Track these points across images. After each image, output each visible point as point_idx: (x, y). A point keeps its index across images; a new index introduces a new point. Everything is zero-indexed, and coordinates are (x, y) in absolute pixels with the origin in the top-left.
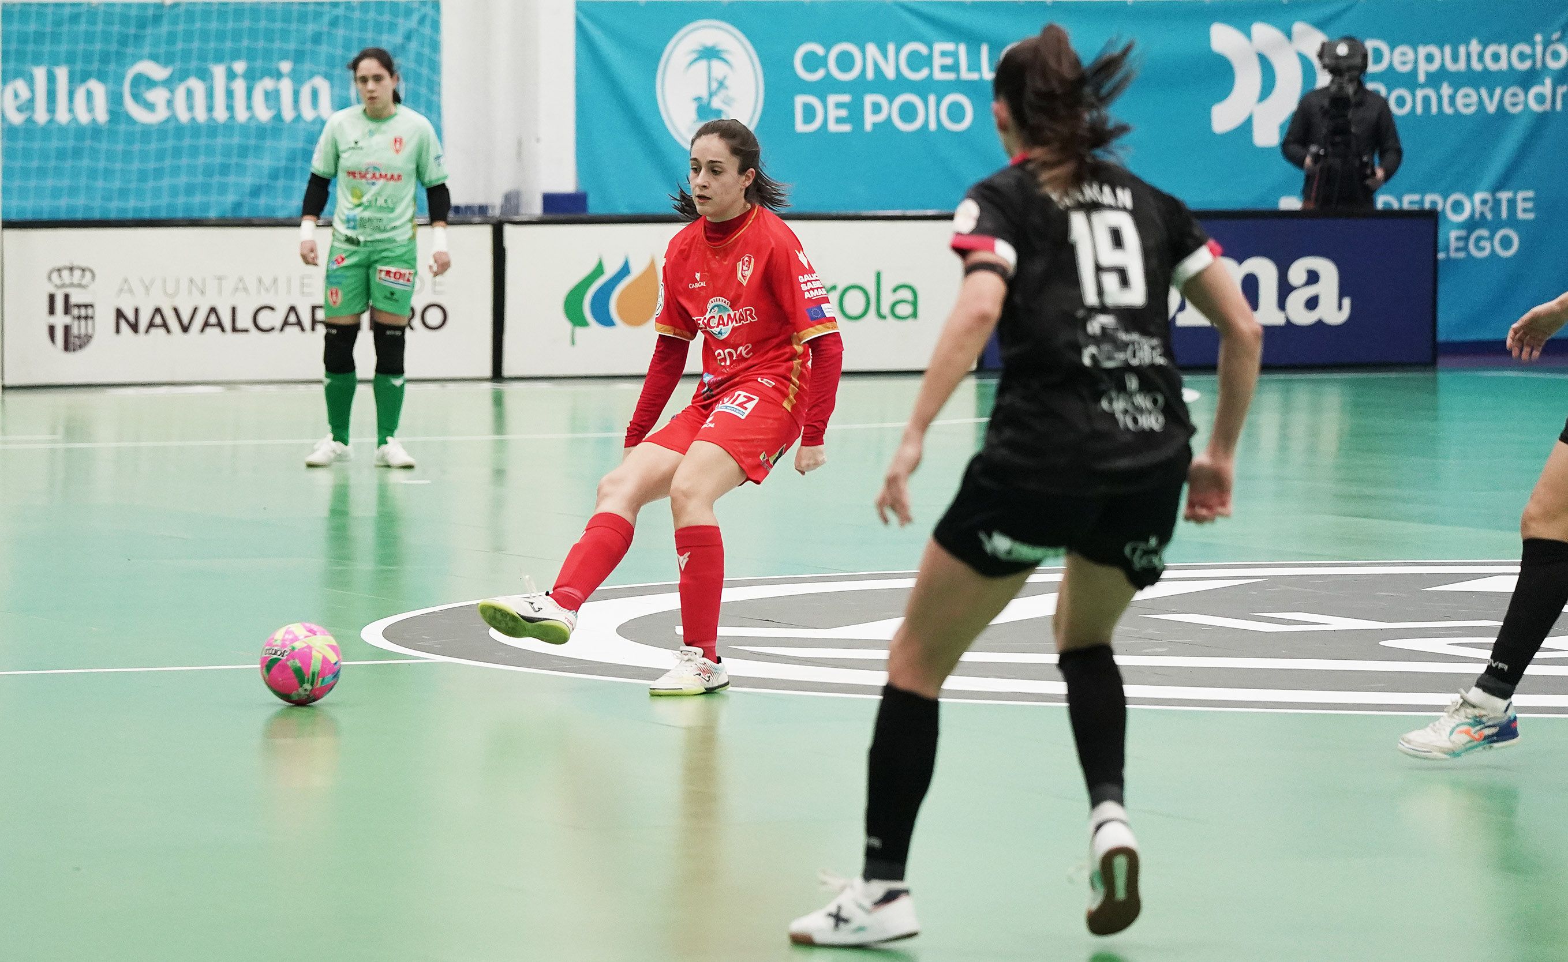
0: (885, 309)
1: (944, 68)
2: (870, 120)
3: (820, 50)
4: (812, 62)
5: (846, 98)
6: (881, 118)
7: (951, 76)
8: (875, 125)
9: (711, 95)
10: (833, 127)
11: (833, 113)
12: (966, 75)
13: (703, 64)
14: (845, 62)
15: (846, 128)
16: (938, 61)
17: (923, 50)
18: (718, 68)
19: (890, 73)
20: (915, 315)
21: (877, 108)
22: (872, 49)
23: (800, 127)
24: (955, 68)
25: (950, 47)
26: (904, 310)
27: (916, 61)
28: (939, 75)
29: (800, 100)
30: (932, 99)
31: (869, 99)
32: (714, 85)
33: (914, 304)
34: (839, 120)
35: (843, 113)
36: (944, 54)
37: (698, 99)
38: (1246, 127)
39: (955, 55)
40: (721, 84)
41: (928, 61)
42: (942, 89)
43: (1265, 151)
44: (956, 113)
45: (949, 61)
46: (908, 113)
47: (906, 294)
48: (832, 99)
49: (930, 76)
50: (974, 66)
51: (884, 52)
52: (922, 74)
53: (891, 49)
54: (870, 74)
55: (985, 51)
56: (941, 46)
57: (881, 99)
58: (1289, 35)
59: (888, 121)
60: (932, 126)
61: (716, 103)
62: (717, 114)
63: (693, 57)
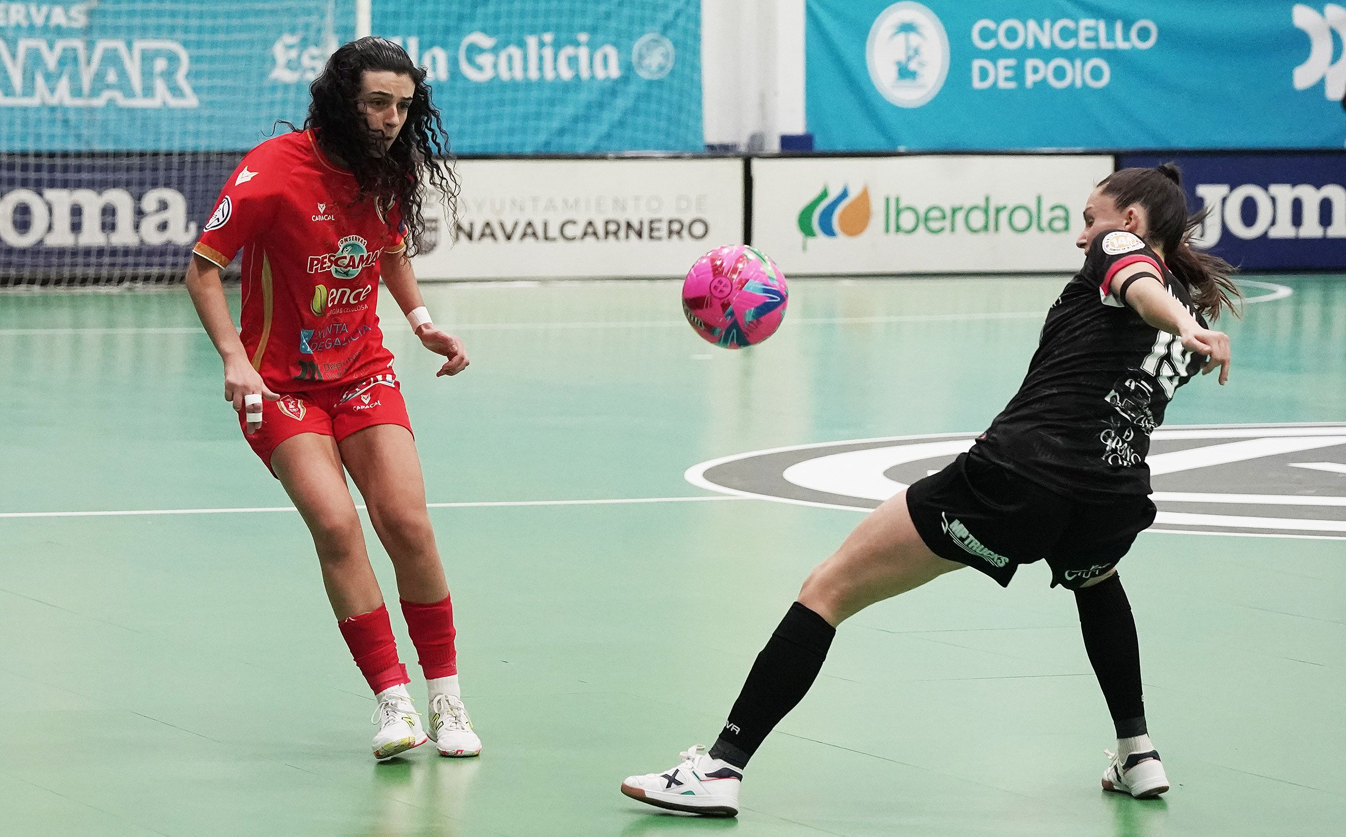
0: (1044, 224)
1: (1088, 39)
2: (1030, 79)
3: (990, 24)
4: (986, 35)
5: (1012, 62)
6: (1039, 77)
7: (1092, 45)
8: (1035, 84)
9: (909, 59)
10: (1002, 84)
11: (1003, 74)
12: (1105, 44)
13: (902, 37)
14: (1012, 34)
15: (1012, 85)
16: (1083, 34)
17: (1070, 24)
18: (914, 39)
19: (1046, 43)
20: (1066, 228)
21: (1036, 70)
22: (1032, 25)
23: (977, 84)
24: (1095, 39)
25: (1091, 22)
26: (1059, 224)
27: (1066, 34)
28: (1084, 45)
29: (977, 64)
30: (1078, 63)
31: (1030, 63)
32: (911, 53)
33: (1067, 219)
34: (1007, 79)
35: (1010, 73)
36: (1087, 28)
37: (898, 63)
38: (1320, 86)
39: (1095, 29)
40: (916, 52)
41: (1074, 34)
42: (1086, 55)
43: (1332, 103)
44: (1096, 73)
45: (1091, 34)
46: (1060, 73)
47: (1059, 213)
48: (1002, 63)
49: (1076, 47)
50: (1111, 37)
51: (1041, 27)
52: (1070, 44)
53: (1047, 24)
54: (1031, 44)
55: (1119, 26)
56: (1086, 22)
57: (1039, 63)
59: (1045, 80)
60: (1079, 84)
61: (913, 66)
62: (912, 75)
63: (895, 30)
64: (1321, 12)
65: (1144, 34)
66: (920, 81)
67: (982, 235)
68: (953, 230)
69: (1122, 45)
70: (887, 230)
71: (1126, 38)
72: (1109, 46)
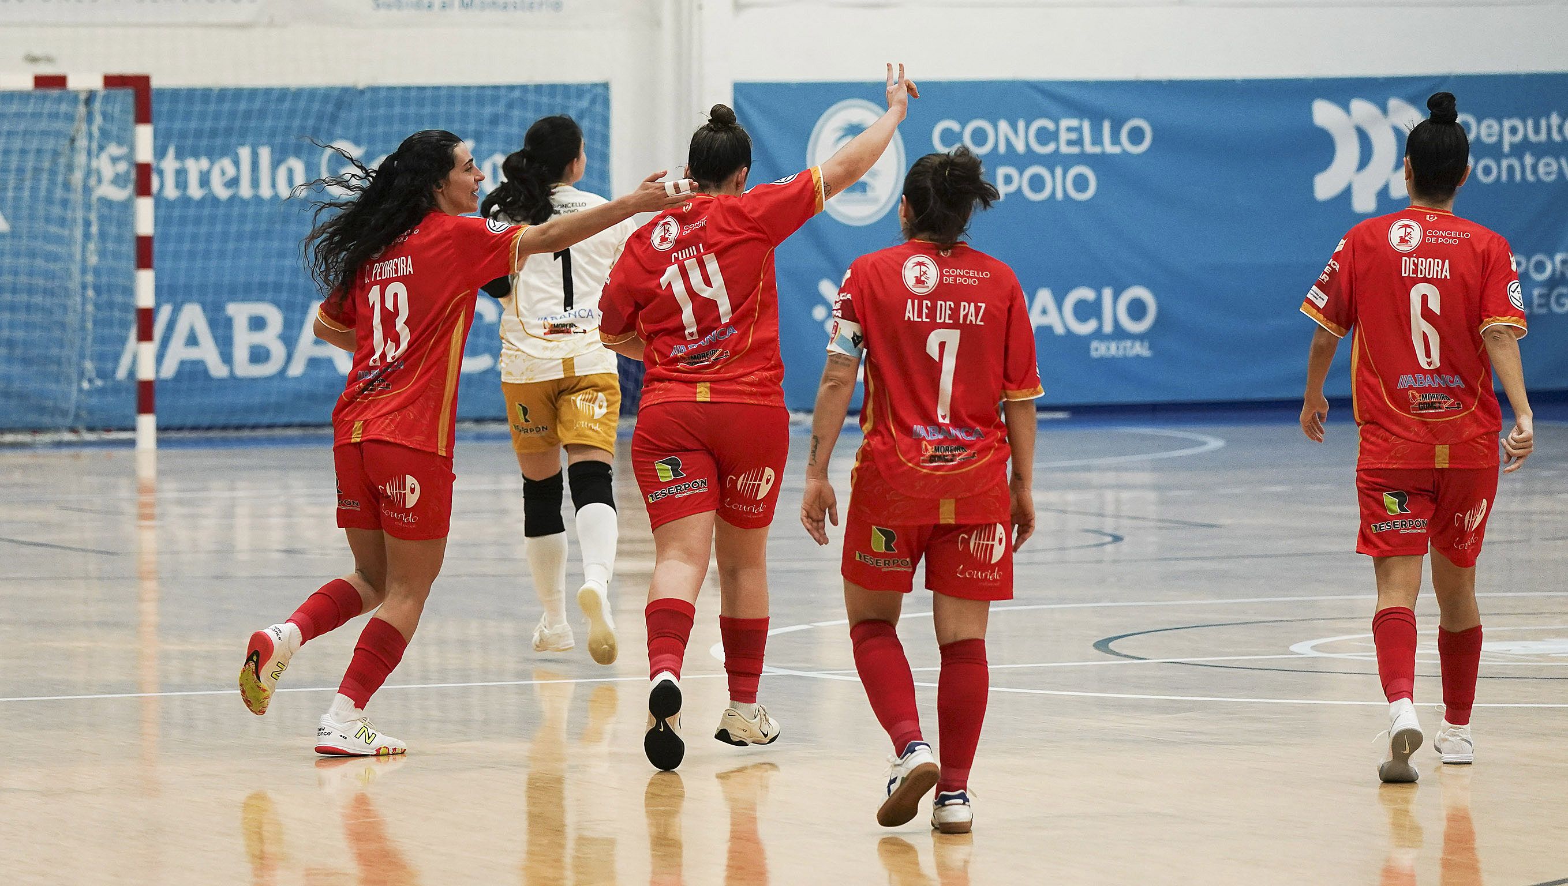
1: (1070, 143)
3: (955, 126)
4: (949, 138)
6: (1012, 188)
7: (1075, 150)
12: (1089, 148)
13: (847, 140)
14: (979, 137)
16: (1064, 136)
17: (1050, 125)
19: (1020, 147)
21: (1008, 180)
22: (1003, 126)
24: (1079, 142)
25: (1074, 123)
27: (1044, 136)
28: (1065, 149)
30: (1059, 171)
36: (1070, 129)
38: (1346, 194)
39: (1079, 130)
41: (1054, 136)
42: (1067, 162)
44: (1081, 183)
45: (1073, 136)
46: (1037, 184)
49: (1057, 151)
50: (1097, 140)
51: (1015, 128)
52: (1050, 148)
53: (1021, 125)
54: (1002, 149)
55: (1106, 126)
56: (1065, 123)
57: (1012, 171)
58: (1384, 110)
59: (1019, 190)
60: (1059, 195)
62: (862, 186)
63: (841, 133)
64: (1346, 108)
65: (1136, 135)
66: (870, 194)
69: (1110, 149)
71: (1115, 140)
72: (1097, 150)
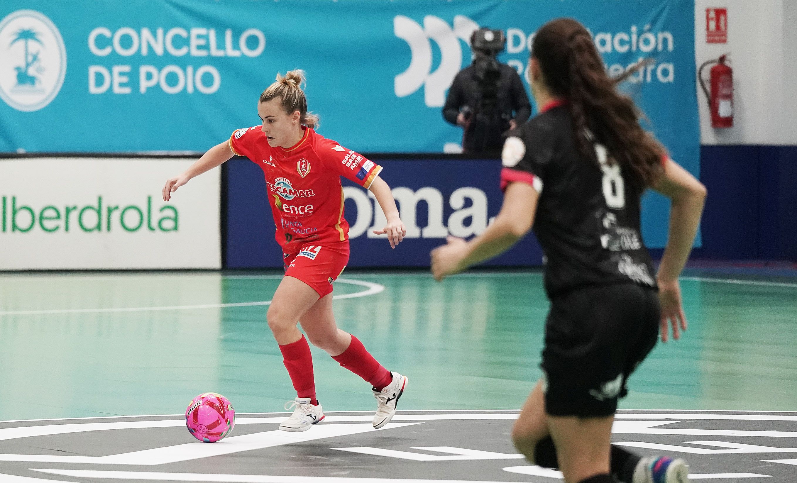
0: (154, 224)
1: (199, 47)
2: (144, 85)
3: (107, 33)
4: (102, 42)
5: (126, 69)
6: (152, 83)
7: (203, 53)
8: (148, 89)
9: (28, 65)
10: (117, 90)
11: (117, 79)
12: (215, 52)
13: (21, 43)
14: (126, 42)
15: (127, 90)
16: (194, 42)
17: (183, 33)
18: (33, 46)
19: (159, 50)
20: (176, 228)
21: (149, 76)
22: (146, 33)
23: (93, 89)
24: (206, 47)
25: (202, 31)
26: (168, 224)
27: (179, 42)
28: (195, 53)
29: (93, 70)
30: (190, 70)
31: (144, 70)
32: (30, 59)
33: (176, 220)
34: (122, 85)
35: (125, 79)
36: (199, 37)
37: (18, 69)
38: (421, 92)
39: (206, 37)
40: (35, 58)
41: (186, 42)
42: (197, 62)
43: (433, 110)
44: (207, 80)
45: (202, 42)
46: (172, 79)
47: (169, 213)
48: (117, 69)
49: (189, 53)
50: (221, 46)
51: (155, 35)
52: (183, 52)
53: (160, 32)
54: (144, 51)
55: (229, 34)
56: (196, 31)
57: (152, 70)
58: (451, 24)
59: (158, 86)
60: (190, 89)
61: (31, 71)
62: (32, 80)
63: (14, 37)
64: (421, 23)
65: (253, 42)
66: (38, 86)
67: (96, 233)
68: (67, 229)
69: (231, 53)
70: (4, 229)
71: (236, 46)
72: (221, 53)
